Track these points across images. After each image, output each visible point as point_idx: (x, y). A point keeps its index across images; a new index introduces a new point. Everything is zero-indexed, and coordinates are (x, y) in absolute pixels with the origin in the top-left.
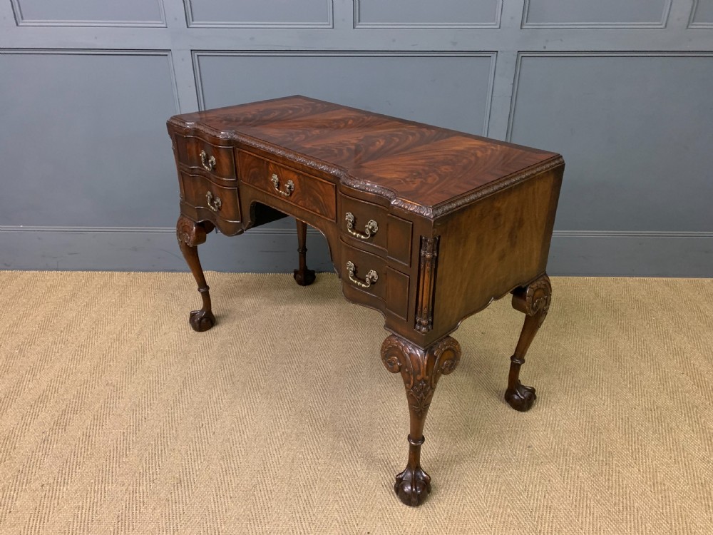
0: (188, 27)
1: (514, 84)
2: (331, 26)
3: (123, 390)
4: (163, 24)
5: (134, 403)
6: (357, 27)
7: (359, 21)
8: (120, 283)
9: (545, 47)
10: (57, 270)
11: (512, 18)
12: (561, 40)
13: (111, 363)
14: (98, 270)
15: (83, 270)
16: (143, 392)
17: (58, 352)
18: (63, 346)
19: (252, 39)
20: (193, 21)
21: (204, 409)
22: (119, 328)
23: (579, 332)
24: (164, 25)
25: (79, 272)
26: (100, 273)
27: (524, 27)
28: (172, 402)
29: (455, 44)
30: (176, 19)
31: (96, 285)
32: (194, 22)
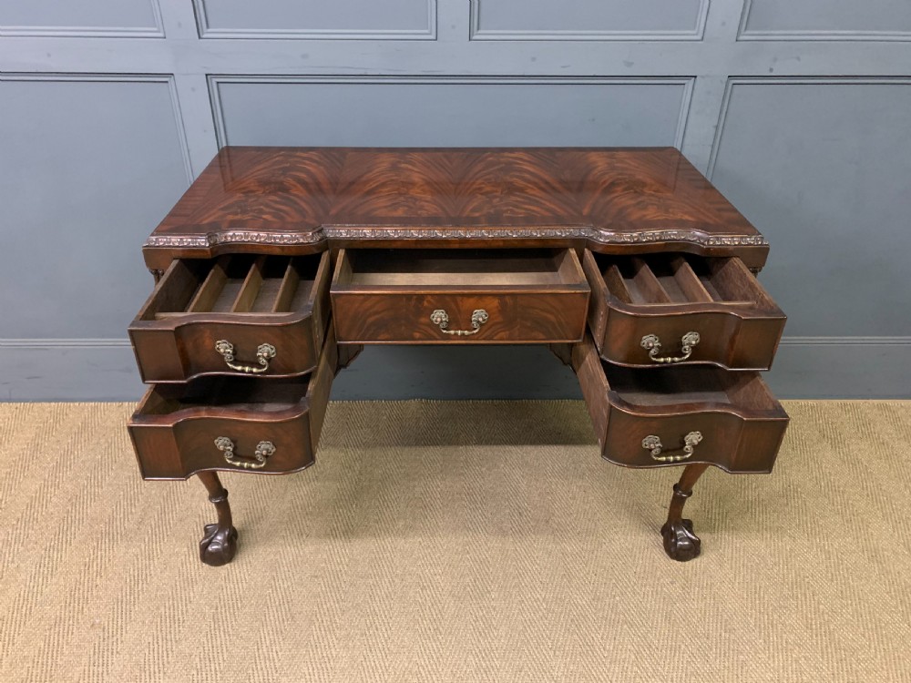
0: (200, 38)
1: (717, 127)
2: (433, 37)
3: (119, 636)
4: (159, 32)
5: (137, 663)
6: (475, 37)
7: (478, 29)
8: (109, 423)
9: (771, 70)
10: (10, 400)
11: (724, 24)
12: (798, 59)
13: (98, 582)
14: (73, 400)
15: (50, 401)
16: (151, 641)
17: (13, 562)
18: (21, 549)
19: (305, 56)
20: (208, 27)
21: (250, 671)
22: (110, 511)
23: (807, 503)
24: (161, 35)
25: (46, 405)
26: (77, 404)
27: (741, 38)
28: (198, 659)
29: (629, 64)
30: (180, 25)
31: (71, 428)
32: (209, 30)
